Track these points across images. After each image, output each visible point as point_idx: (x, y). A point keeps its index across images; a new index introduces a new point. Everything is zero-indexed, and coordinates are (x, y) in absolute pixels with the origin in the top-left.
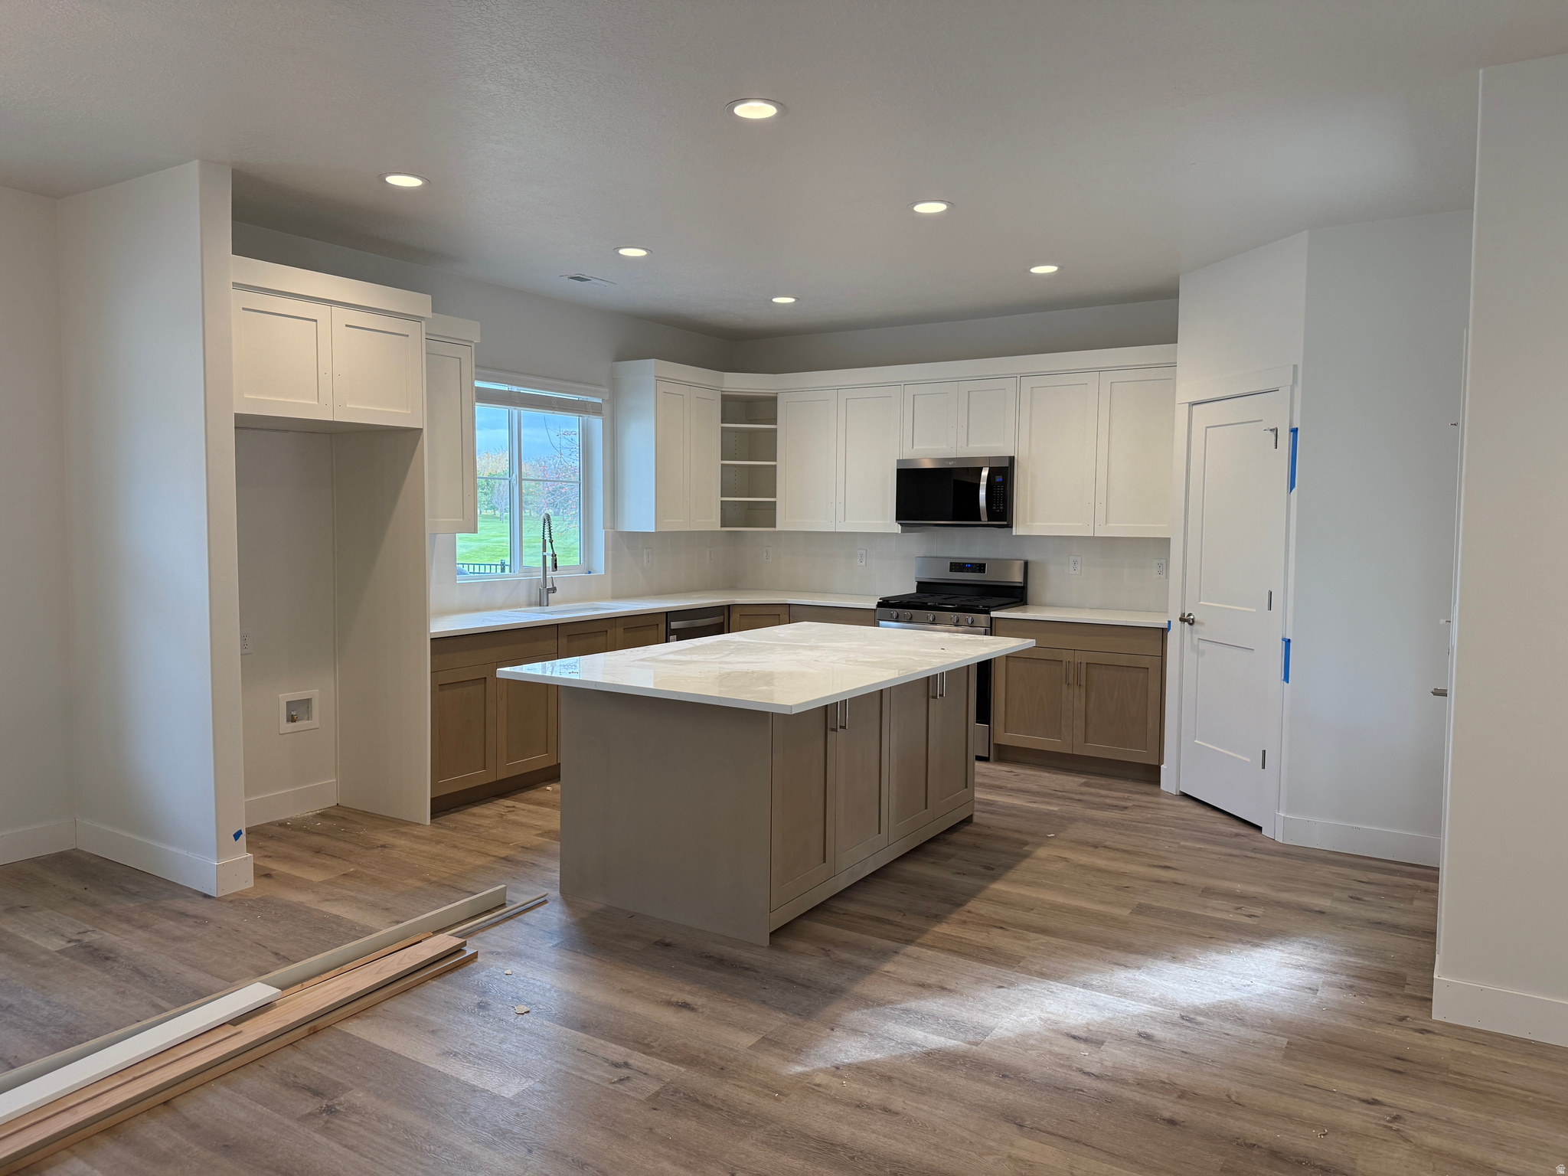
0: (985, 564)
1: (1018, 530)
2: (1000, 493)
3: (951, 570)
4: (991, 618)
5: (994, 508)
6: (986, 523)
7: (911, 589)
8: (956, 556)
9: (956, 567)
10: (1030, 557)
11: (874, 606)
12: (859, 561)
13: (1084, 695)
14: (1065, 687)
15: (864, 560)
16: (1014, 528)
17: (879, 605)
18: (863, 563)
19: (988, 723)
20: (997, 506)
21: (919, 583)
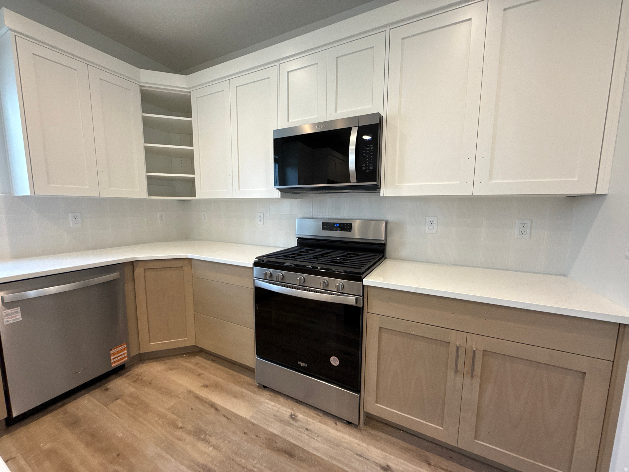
0: (351, 224)
1: (386, 191)
2: (369, 153)
3: (323, 229)
4: (363, 286)
5: (364, 168)
6: (355, 184)
7: (293, 243)
8: (327, 217)
9: (327, 226)
10: (389, 218)
11: (251, 266)
12: (259, 222)
13: (477, 387)
14: (451, 373)
15: (262, 220)
16: (382, 190)
17: (256, 264)
18: (262, 223)
19: (359, 392)
20: (366, 167)
21: (299, 239)
